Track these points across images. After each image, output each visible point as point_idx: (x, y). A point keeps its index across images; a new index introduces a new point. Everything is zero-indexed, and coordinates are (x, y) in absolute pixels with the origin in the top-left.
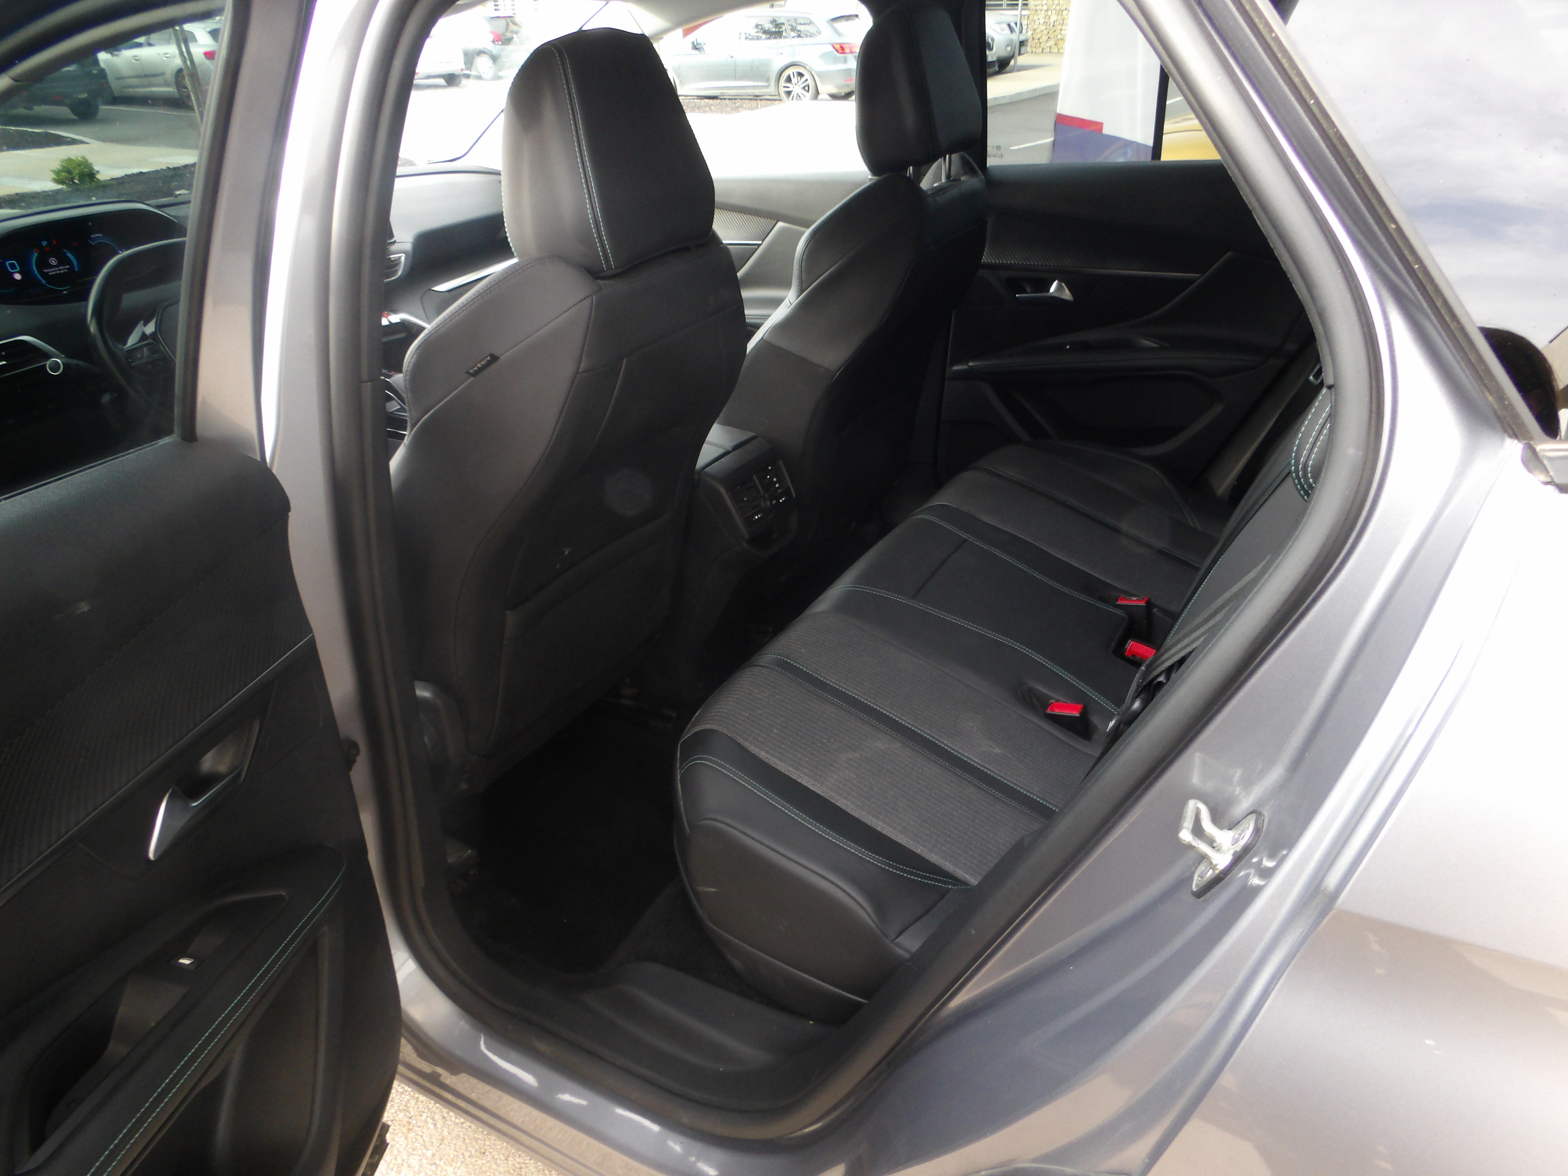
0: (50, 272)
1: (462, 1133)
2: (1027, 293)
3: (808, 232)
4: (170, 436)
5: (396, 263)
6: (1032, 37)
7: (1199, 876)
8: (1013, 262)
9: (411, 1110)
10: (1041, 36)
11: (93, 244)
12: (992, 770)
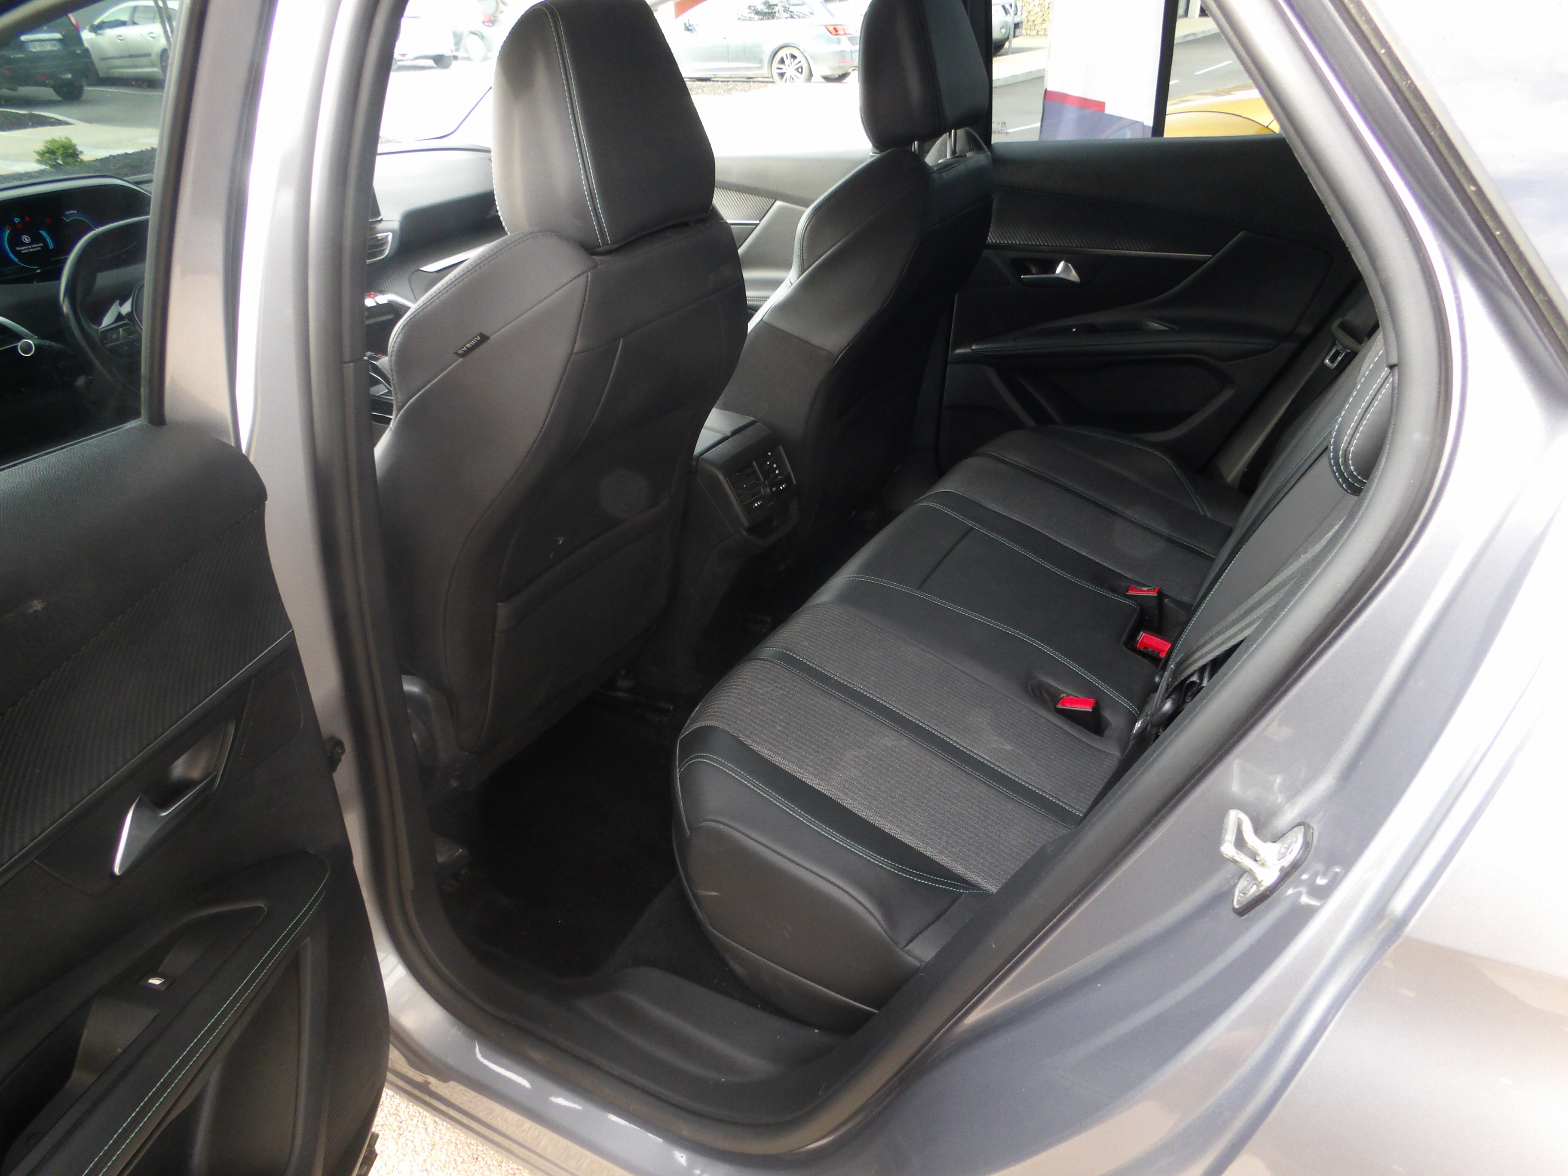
0: (23, 250)
1: (454, 1138)
2: (1032, 274)
3: (808, 211)
4: (137, 420)
5: (382, 243)
6: (1026, 19)
7: (1240, 892)
8: (1018, 243)
9: (401, 1114)
10: (1036, 19)
11: (68, 221)
12: (1004, 767)
